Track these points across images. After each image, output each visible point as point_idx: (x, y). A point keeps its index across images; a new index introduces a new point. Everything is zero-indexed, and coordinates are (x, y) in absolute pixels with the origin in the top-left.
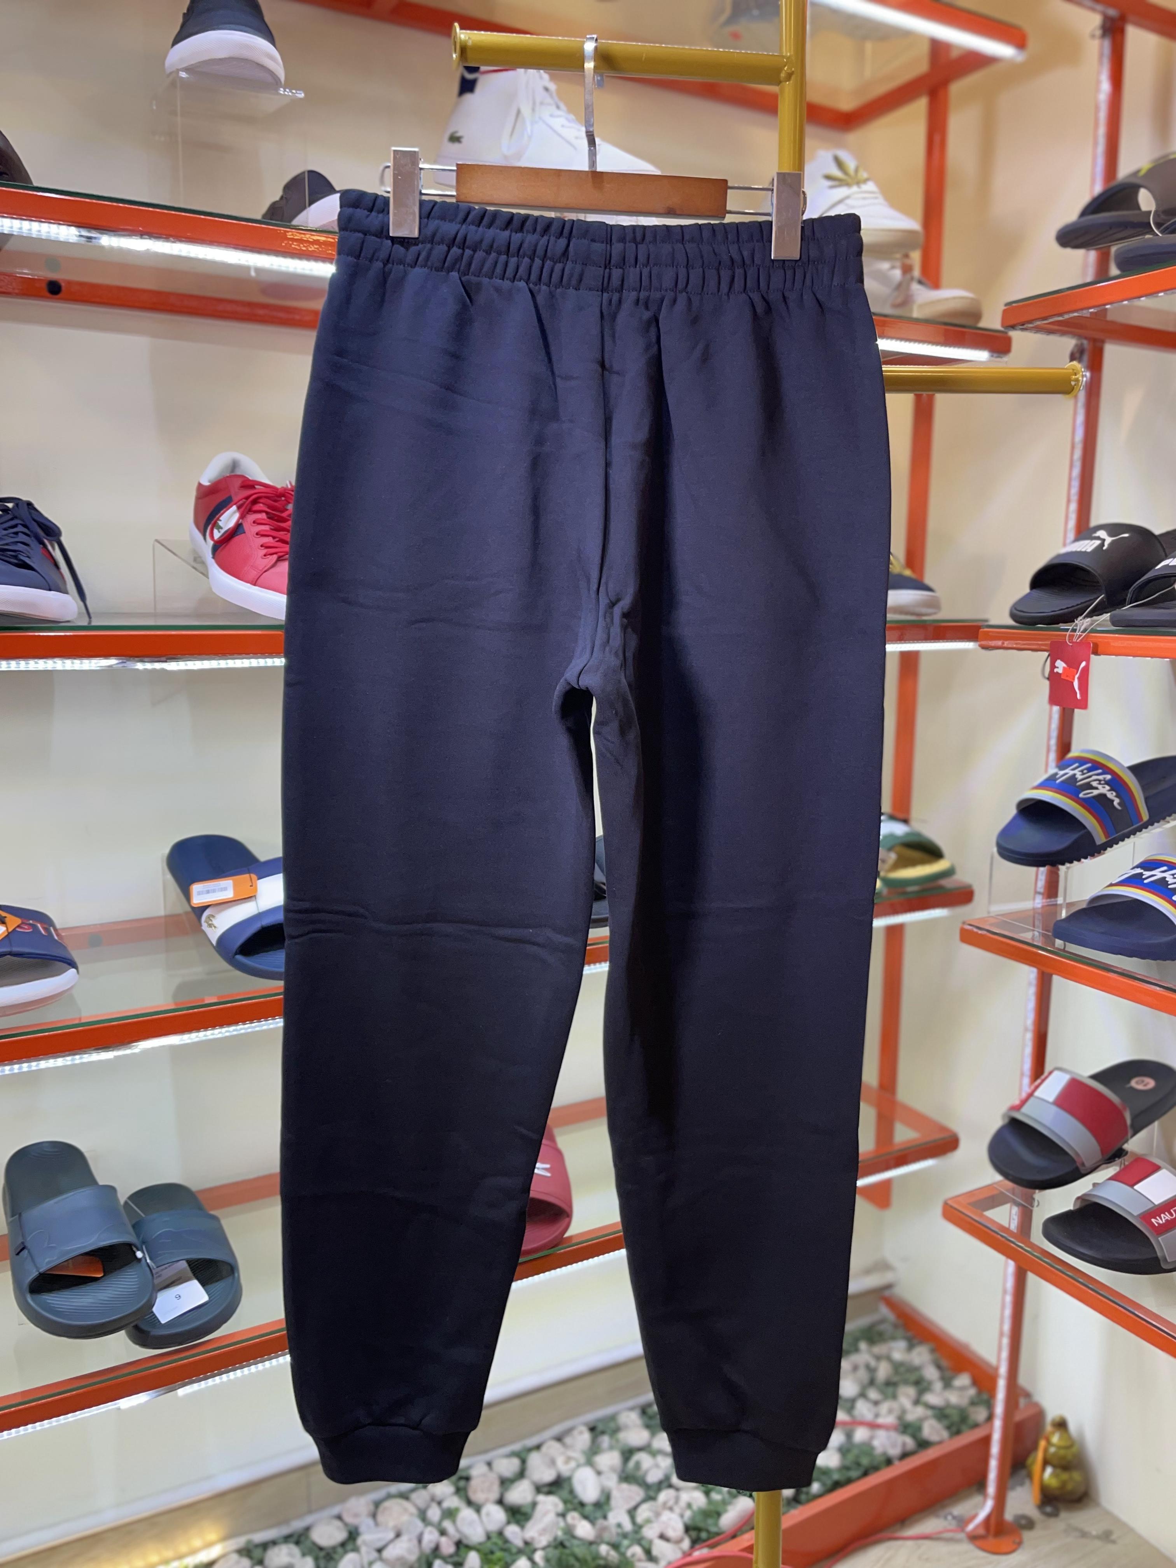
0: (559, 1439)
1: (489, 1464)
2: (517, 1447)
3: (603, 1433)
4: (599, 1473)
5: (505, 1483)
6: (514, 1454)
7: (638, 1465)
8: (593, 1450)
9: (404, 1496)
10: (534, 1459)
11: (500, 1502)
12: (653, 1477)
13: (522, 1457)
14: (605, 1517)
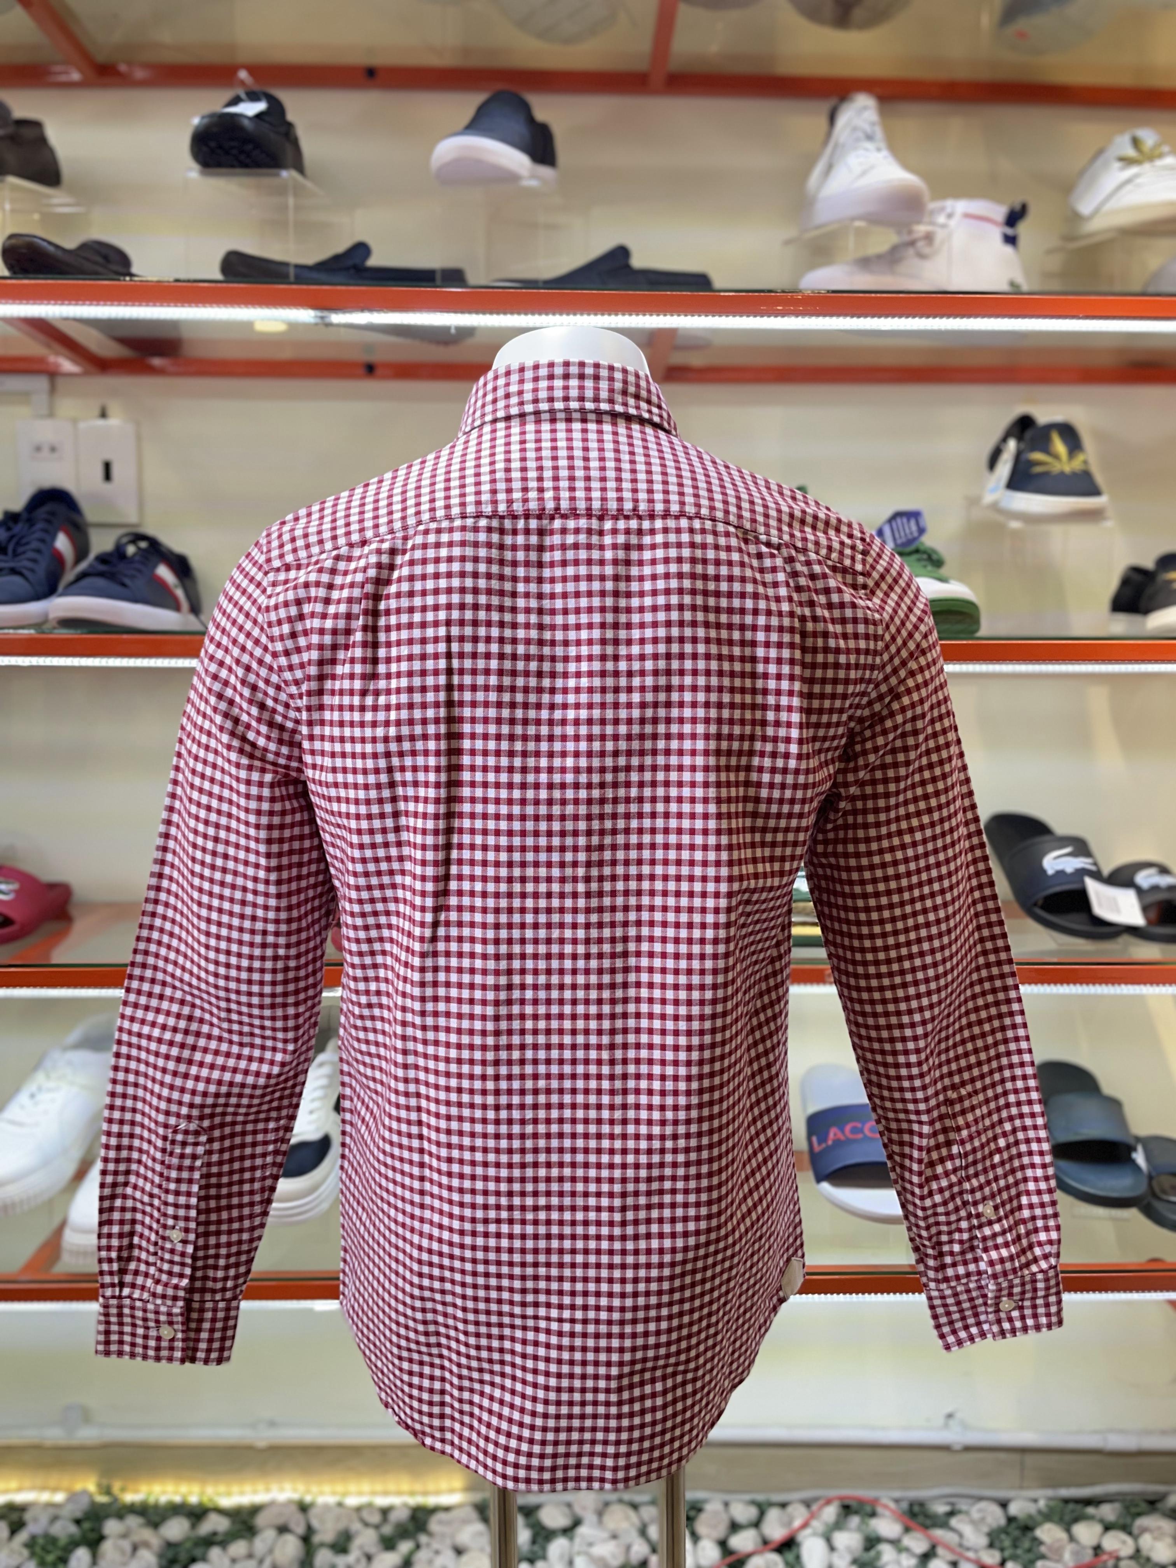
0: (807, 1504)
1: (726, 1504)
2: (760, 1497)
3: (856, 1512)
4: (832, 1548)
5: (735, 1527)
6: (754, 1503)
7: (879, 1555)
8: (838, 1525)
9: (635, 1506)
10: (773, 1514)
11: (723, 1544)
13: (762, 1509)
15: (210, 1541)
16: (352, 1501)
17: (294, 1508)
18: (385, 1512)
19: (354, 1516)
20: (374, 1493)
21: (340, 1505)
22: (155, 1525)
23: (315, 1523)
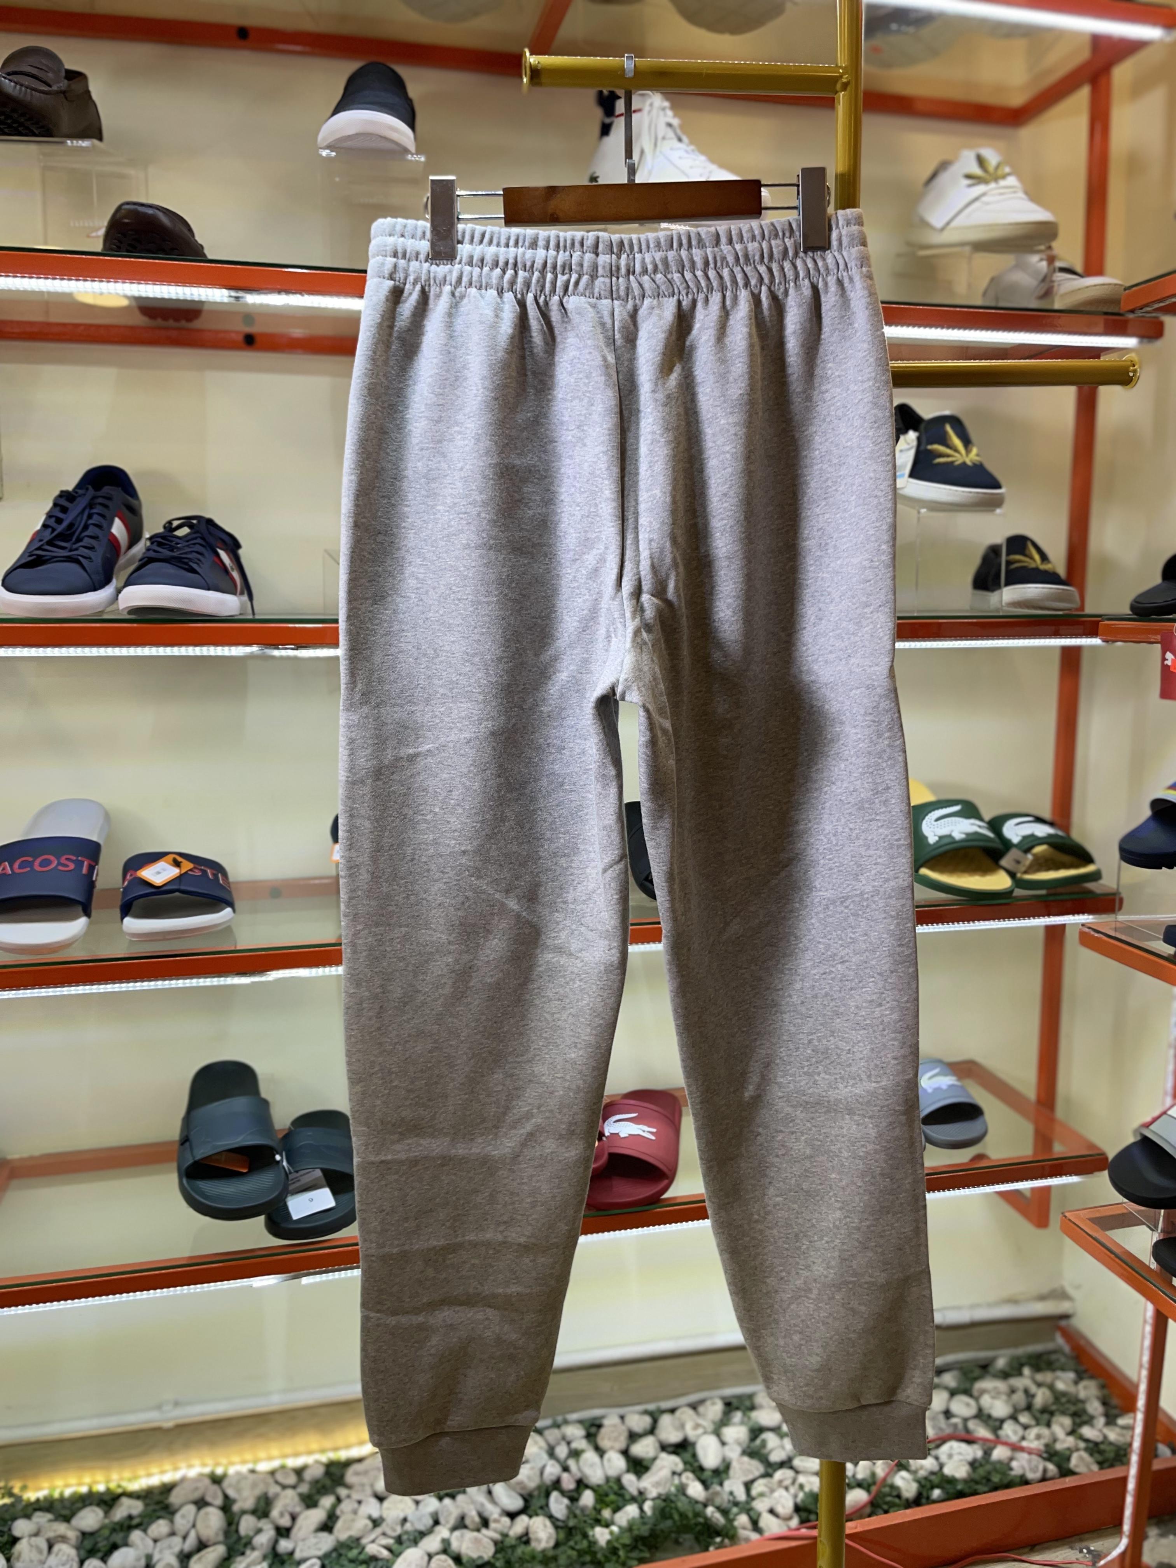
0: (694, 1406)
1: (622, 1418)
2: (651, 1407)
3: (737, 1409)
4: (723, 1444)
5: (633, 1437)
7: (764, 1444)
8: (724, 1421)
10: (665, 1420)
11: (625, 1453)
12: (776, 1457)
13: (655, 1417)
14: (721, 1484)
15: (128, 1525)
16: (264, 1467)
17: (207, 1481)
18: (299, 1472)
19: (270, 1480)
20: (285, 1456)
21: (253, 1471)
22: (67, 1519)
23: (231, 1493)
